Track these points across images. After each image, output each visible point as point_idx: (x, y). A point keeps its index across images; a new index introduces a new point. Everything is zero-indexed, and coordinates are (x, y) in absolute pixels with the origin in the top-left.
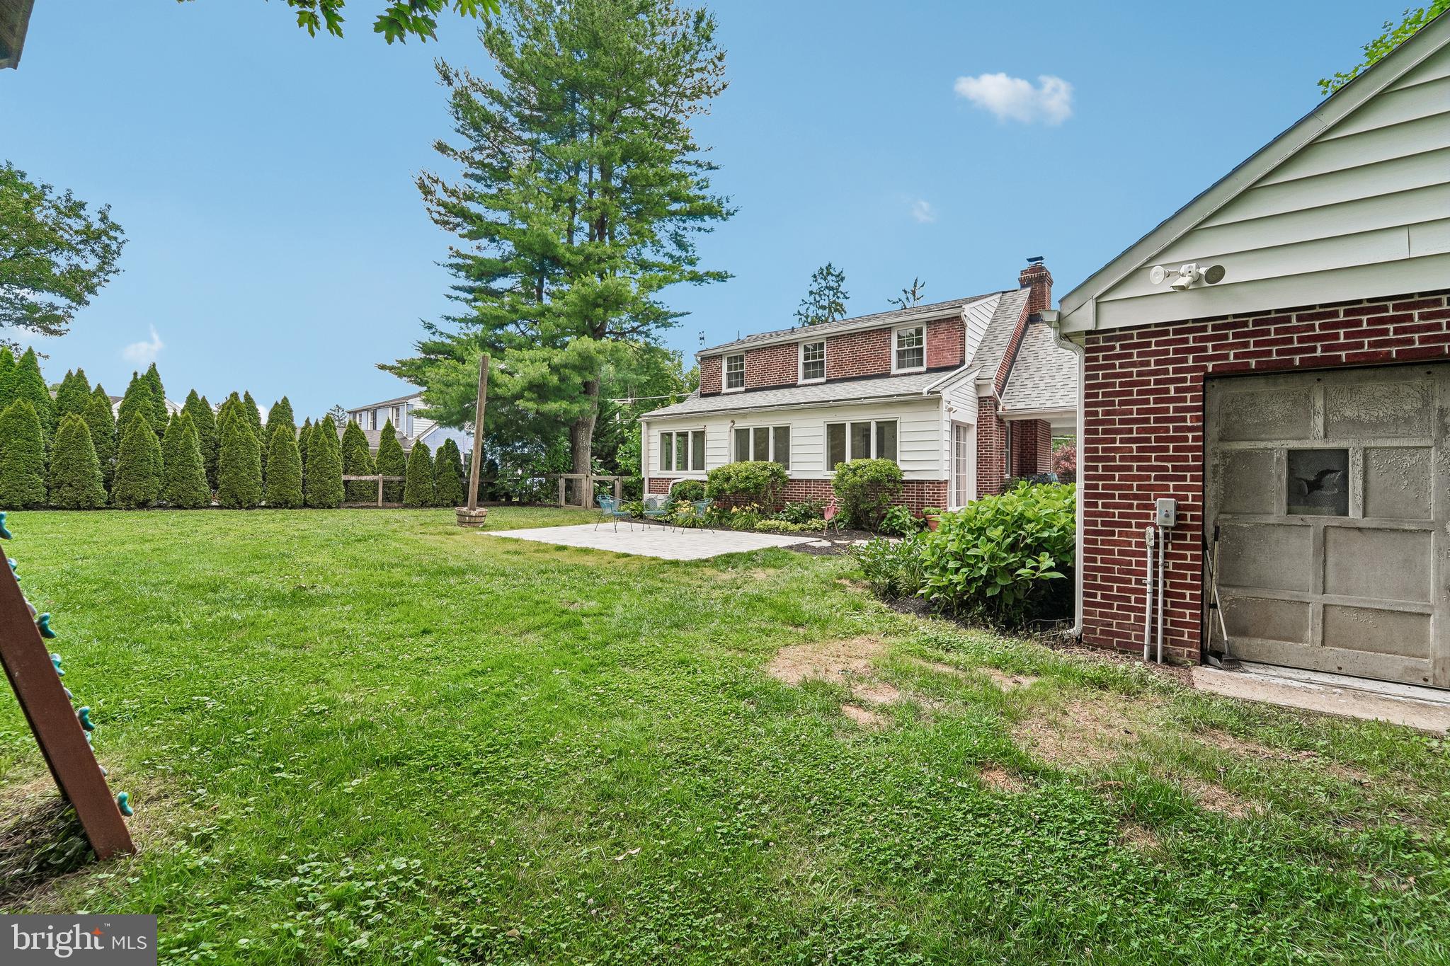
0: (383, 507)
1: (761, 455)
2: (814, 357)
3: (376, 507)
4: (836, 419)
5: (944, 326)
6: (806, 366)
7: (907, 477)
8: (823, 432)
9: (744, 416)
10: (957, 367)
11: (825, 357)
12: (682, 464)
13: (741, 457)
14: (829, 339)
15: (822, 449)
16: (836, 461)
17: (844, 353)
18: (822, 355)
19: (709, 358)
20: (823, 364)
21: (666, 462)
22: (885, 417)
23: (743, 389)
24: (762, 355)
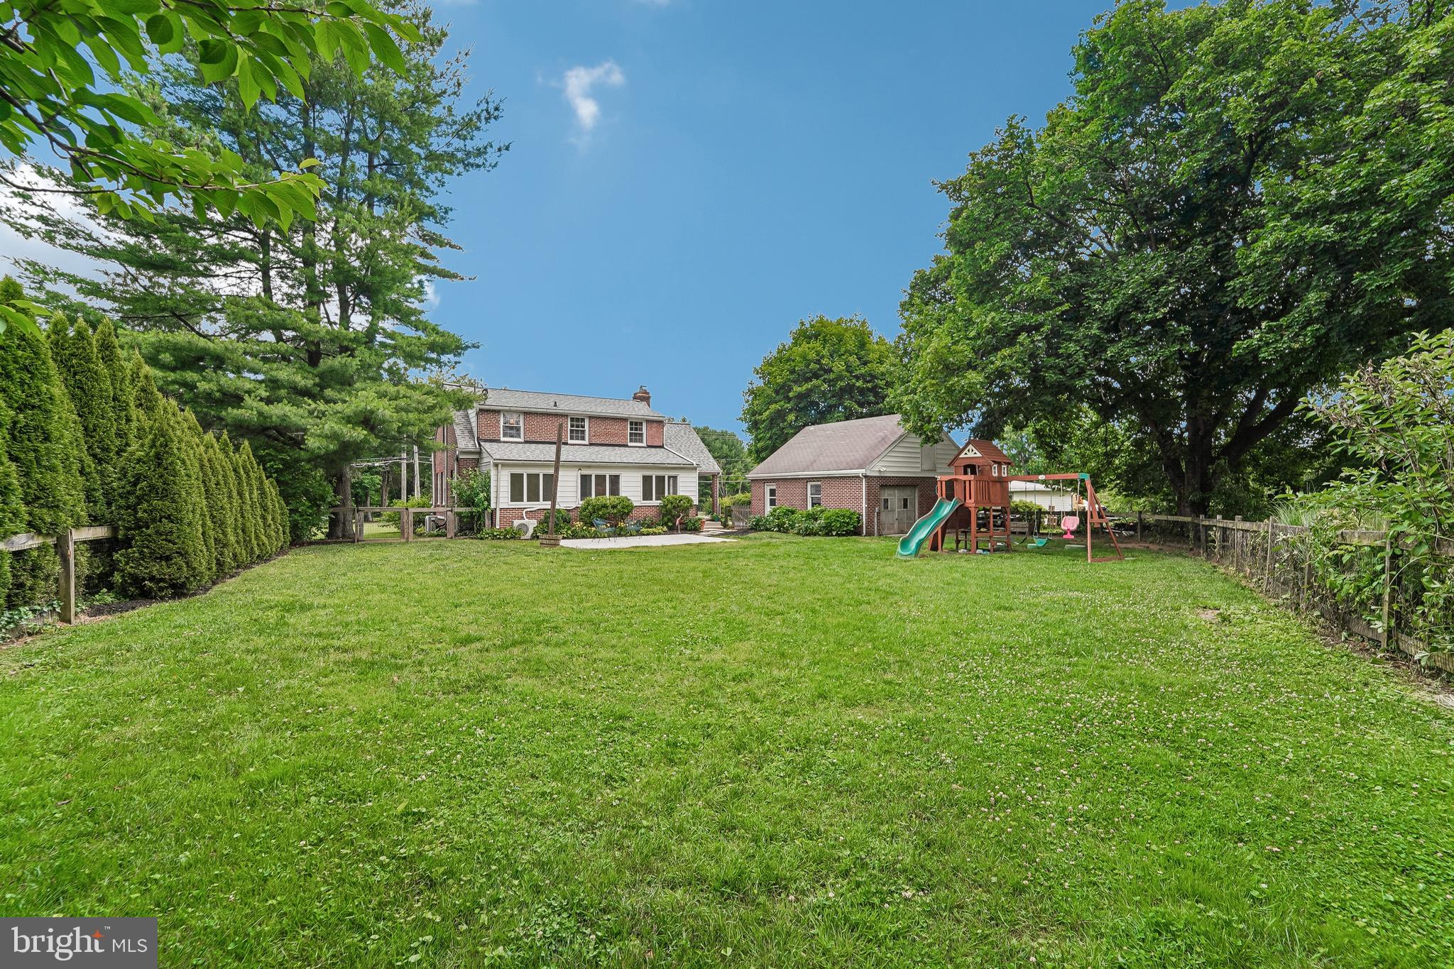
1: (600, 492)
2: (578, 426)
4: (648, 473)
5: (655, 424)
6: (571, 431)
7: (688, 502)
8: (641, 480)
9: (589, 467)
10: (662, 447)
11: (587, 428)
12: (533, 497)
13: (585, 492)
14: (590, 417)
15: (641, 489)
16: (647, 495)
17: (601, 427)
18: (583, 427)
19: (487, 411)
20: (583, 432)
21: (516, 495)
22: (673, 473)
23: (521, 440)
24: (539, 419)
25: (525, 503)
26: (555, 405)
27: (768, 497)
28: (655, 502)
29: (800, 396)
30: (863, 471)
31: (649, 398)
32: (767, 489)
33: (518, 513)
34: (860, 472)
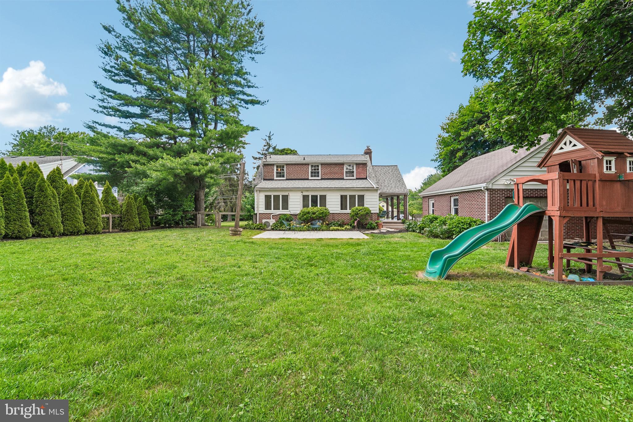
0: (112, 232)
2: (315, 170)
3: (109, 232)
4: (344, 193)
5: (361, 166)
6: (312, 172)
7: (372, 212)
8: (340, 197)
9: (307, 191)
10: (366, 179)
11: (320, 170)
12: (277, 208)
13: (305, 205)
14: (322, 164)
15: (340, 203)
16: (343, 207)
17: (328, 170)
18: (318, 169)
19: (268, 165)
20: (318, 172)
21: (268, 207)
22: (361, 193)
23: (285, 178)
24: (294, 167)
25: (272, 211)
26: (304, 159)
27: (431, 208)
28: (348, 211)
29: (468, 139)
30: (484, 185)
31: (371, 152)
32: (431, 202)
33: (268, 216)
34: (482, 186)
